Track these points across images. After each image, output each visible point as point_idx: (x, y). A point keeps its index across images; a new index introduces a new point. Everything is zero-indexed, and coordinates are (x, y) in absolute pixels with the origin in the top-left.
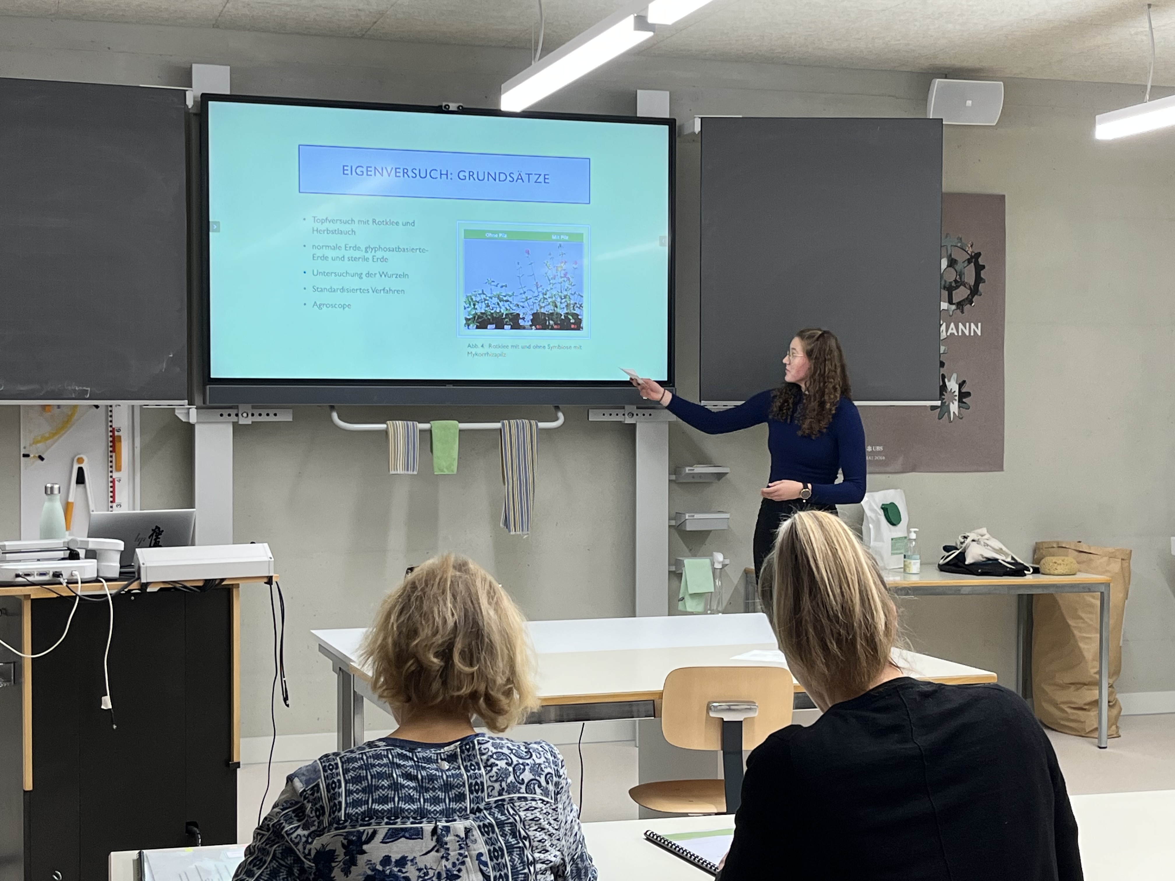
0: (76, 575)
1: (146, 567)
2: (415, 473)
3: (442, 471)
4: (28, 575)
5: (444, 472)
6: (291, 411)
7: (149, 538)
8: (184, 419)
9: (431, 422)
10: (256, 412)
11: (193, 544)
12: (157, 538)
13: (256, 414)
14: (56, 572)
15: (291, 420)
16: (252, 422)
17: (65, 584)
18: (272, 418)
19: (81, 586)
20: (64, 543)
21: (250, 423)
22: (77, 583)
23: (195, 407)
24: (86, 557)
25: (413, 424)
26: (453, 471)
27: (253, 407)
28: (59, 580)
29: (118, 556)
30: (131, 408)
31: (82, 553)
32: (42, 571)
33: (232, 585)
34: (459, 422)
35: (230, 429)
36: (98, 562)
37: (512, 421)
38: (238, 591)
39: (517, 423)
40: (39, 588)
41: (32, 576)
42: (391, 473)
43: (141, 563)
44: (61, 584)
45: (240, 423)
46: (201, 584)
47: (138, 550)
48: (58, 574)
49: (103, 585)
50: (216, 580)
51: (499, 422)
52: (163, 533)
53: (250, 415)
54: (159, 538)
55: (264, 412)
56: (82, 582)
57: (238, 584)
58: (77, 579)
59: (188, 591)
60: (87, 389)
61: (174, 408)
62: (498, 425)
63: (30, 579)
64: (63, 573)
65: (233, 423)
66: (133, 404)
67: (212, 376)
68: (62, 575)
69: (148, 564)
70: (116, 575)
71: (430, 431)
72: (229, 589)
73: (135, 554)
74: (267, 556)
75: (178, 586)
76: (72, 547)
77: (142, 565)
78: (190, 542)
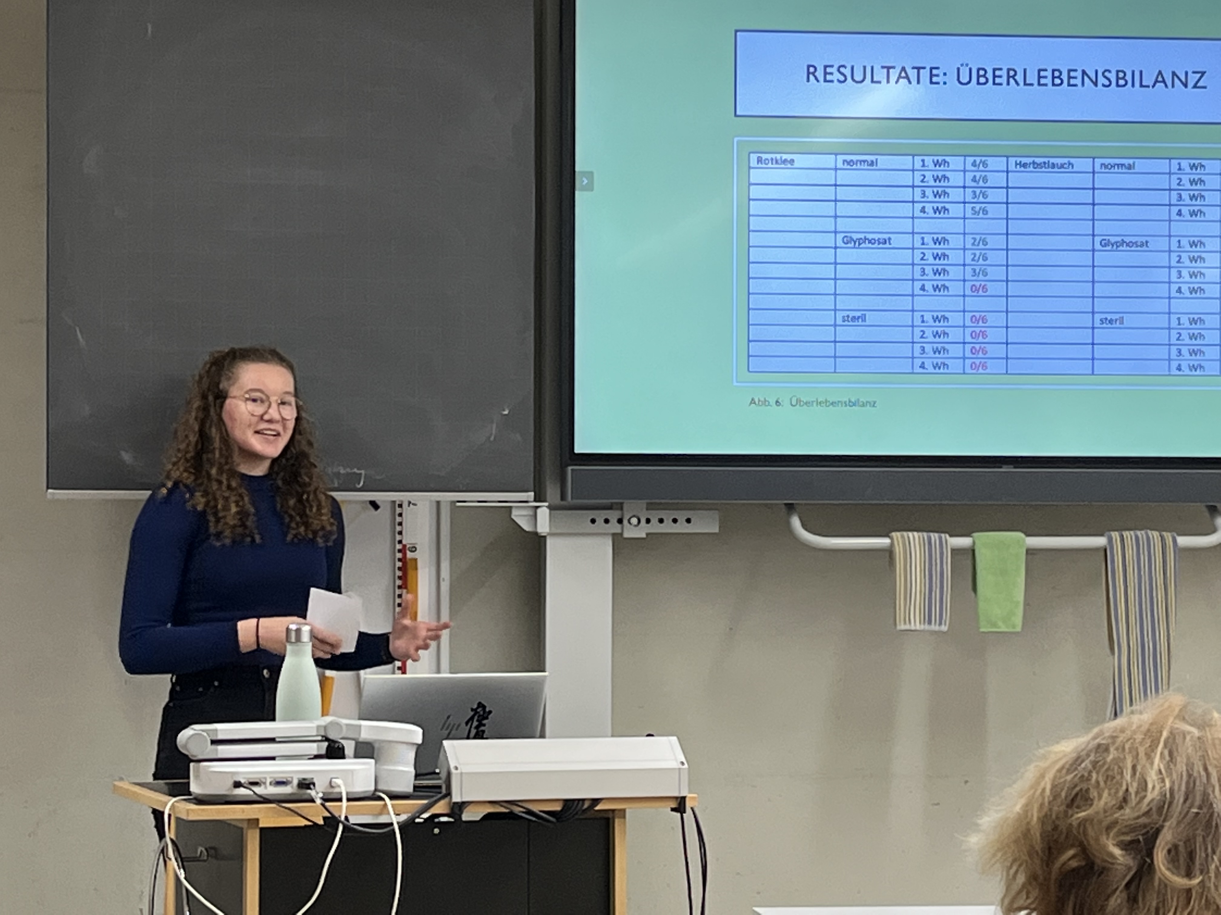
0: (339, 786)
1: (461, 773)
2: (944, 628)
3: (995, 625)
4: (256, 784)
5: (999, 627)
6: (716, 515)
7: (467, 723)
8: (526, 526)
9: (975, 535)
10: (654, 516)
11: (542, 736)
12: (481, 724)
13: (654, 521)
14: (304, 779)
15: (716, 530)
16: (647, 534)
17: (319, 801)
18: (681, 528)
19: (347, 807)
20: (318, 727)
21: (644, 536)
22: (340, 800)
23: (546, 504)
24: (357, 756)
25: (940, 538)
26: (1014, 626)
27: (650, 507)
28: (310, 794)
29: (411, 755)
30: (435, 505)
31: (349, 748)
32: (280, 777)
33: (613, 811)
34: (1028, 535)
35: (607, 546)
36: (376, 763)
37: (1126, 534)
38: (624, 823)
39: (1137, 538)
40: (274, 808)
41: (263, 787)
42: (899, 628)
43: (452, 766)
44: (313, 801)
45: (626, 535)
46: (558, 807)
47: (446, 743)
48: (307, 782)
49: (386, 805)
50: (583, 800)
51: (1102, 535)
52: (490, 716)
53: (643, 521)
54: (484, 725)
55: (668, 516)
56: (349, 800)
57: (624, 811)
58: (341, 793)
59: (534, 819)
60: (358, 472)
61: (511, 507)
62: (1100, 541)
63: (258, 790)
64: (315, 781)
65: (614, 535)
66: (438, 499)
67: (577, 451)
68: (314, 784)
69: (463, 769)
70: (409, 789)
71: (972, 551)
72: (608, 819)
73: (442, 750)
74: (676, 760)
75: (517, 810)
76: (331, 737)
77: (453, 771)
78: (538, 734)
